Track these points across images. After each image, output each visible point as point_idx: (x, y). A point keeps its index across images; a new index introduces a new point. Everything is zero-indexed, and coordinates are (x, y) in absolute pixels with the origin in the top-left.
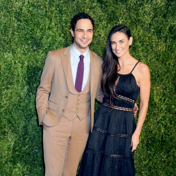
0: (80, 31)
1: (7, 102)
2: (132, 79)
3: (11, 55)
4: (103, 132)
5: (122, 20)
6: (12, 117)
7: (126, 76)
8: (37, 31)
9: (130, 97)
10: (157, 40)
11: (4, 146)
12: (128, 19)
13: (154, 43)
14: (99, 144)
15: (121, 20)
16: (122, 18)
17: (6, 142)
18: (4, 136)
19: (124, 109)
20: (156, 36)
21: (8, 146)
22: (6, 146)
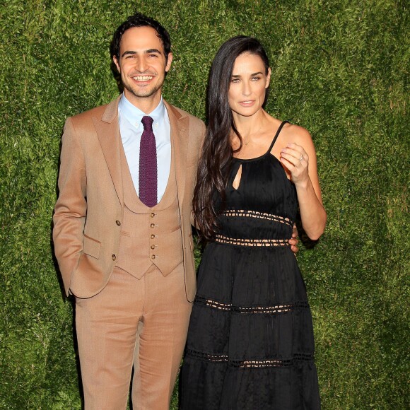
0: (130, 57)
1: (28, 250)
2: (275, 166)
3: (28, 140)
4: (220, 308)
5: (292, 46)
6: (40, 282)
7: (258, 161)
8: (86, 83)
9: (278, 211)
10: (383, 89)
11: (26, 351)
12: (307, 43)
13: (376, 95)
14: (215, 338)
15: (289, 45)
16: (291, 42)
17: (30, 341)
18: (23, 329)
19: (266, 243)
20: (381, 79)
21: (36, 350)
22: (30, 351)
